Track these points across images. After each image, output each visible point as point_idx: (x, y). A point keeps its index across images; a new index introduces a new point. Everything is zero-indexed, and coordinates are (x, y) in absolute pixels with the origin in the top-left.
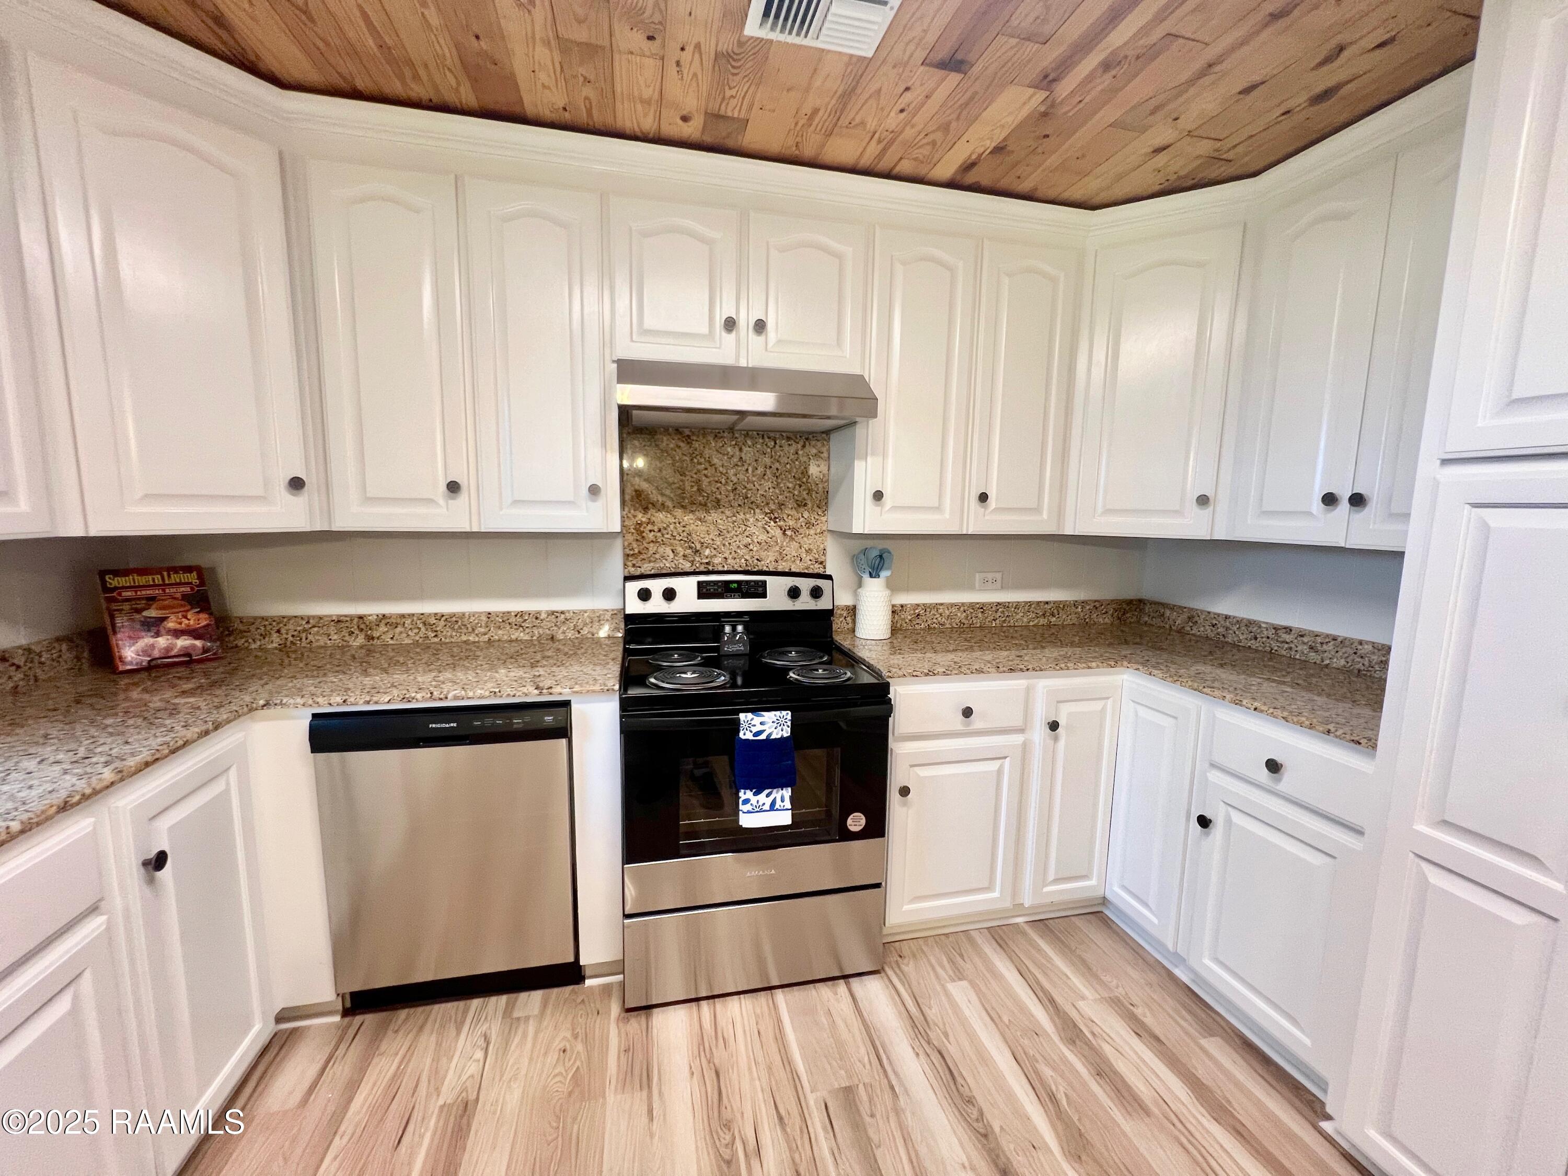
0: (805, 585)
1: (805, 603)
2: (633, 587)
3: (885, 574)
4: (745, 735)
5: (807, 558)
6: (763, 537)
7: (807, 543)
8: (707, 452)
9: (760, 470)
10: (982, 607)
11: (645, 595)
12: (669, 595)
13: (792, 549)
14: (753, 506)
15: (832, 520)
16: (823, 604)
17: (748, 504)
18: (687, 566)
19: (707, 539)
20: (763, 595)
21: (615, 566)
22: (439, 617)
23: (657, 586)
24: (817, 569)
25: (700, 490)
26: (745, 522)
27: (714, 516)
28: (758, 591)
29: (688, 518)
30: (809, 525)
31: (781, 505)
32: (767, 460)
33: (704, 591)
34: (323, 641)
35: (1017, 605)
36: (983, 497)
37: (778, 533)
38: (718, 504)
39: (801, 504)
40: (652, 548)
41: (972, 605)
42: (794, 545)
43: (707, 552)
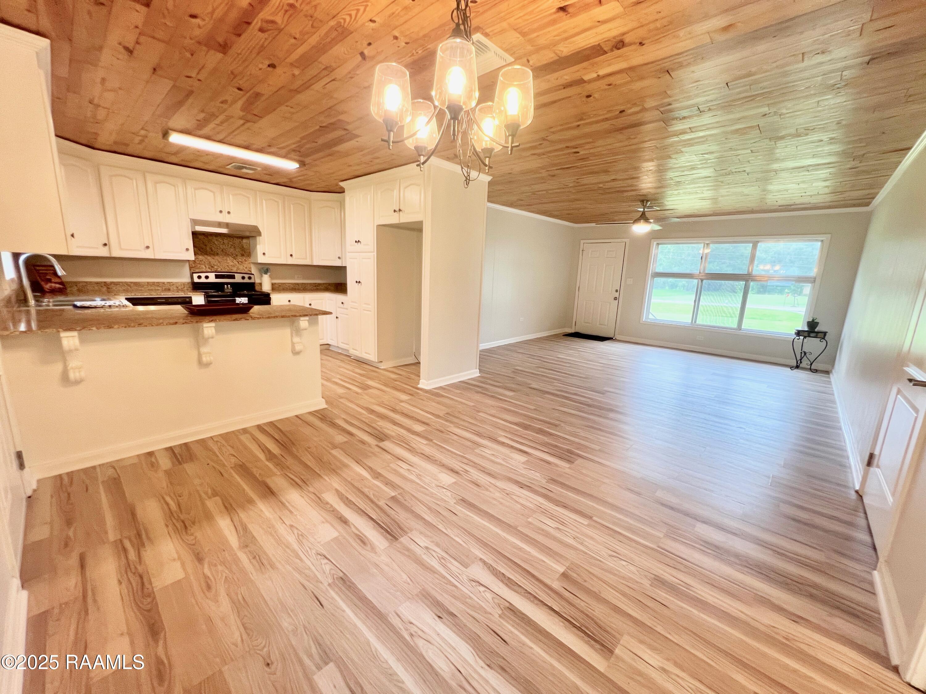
0: (246, 276)
1: (246, 280)
2: (195, 276)
3: (269, 274)
5: (246, 269)
6: (232, 264)
7: (245, 266)
8: (213, 240)
9: (230, 246)
10: (298, 284)
11: (199, 277)
12: (207, 277)
13: (241, 267)
15: (252, 260)
16: (252, 281)
17: (227, 254)
18: (210, 271)
19: (215, 264)
21: (186, 270)
22: (131, 283)
23: (203, 275)
24: (249, 272)
25: (212, 250)
26: (226, 260)
27: (217, 257)
28: (233, 277)
29: (209, 258)
30: (245, 261)
31: (237, 255)
32: (231, 243)
33: (217, 277)
34: (92, 288)
35: (308, 284)
36: (291, 255)
37: (237, 263)
38: (218, 254)
39: (243, 255)
40: (199, 265)
41: (295, 284)
42: (242, 266)
43: (216, 267)
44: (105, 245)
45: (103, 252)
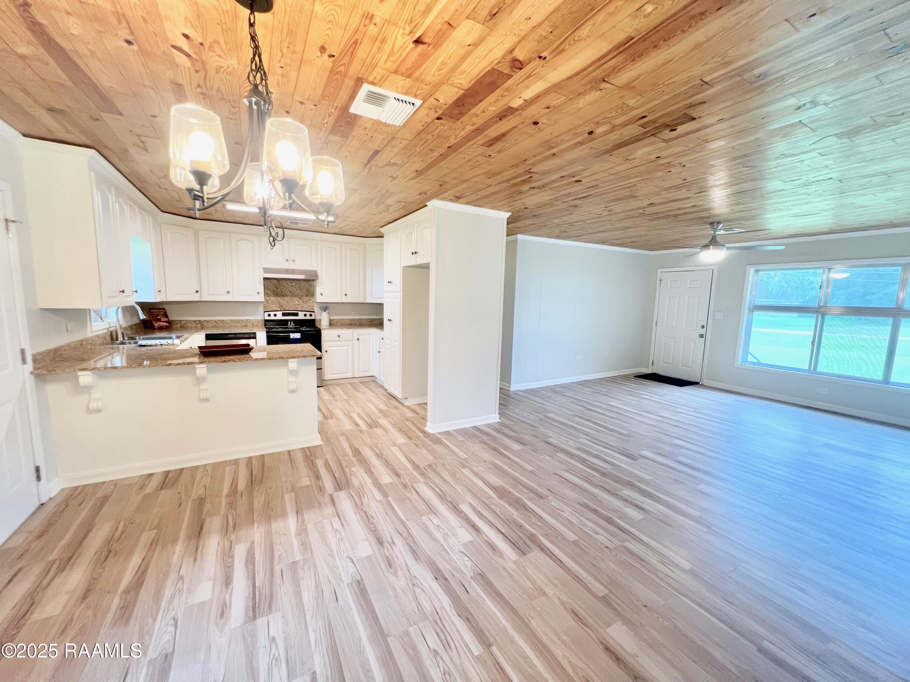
0: (308, 314)
1: (308, 317)
2: (267, 314)
3: (327, 311)
4: (291, 337)
5: (309, 308)
6: (298, 303)
7: (309, 304)
8: (284, 284)
9: (297, 288)
10: (354, 320)
11: (269, 315)
12: (275, 315)
13: (305, 306)
14: (295, 296)
15: (313, 300)
16: (313, 318)
17: (294, 295)
18: (279, 309)
19: (284, 303)
20: (298, 316)
21: (261, 309)
22: (219, 320)
23: (272, 314)
24: (312, 310)
25: (282, 292)
26: (293, 300)
27: (285, 298)
28: (297, 315)
29: (279, 299)
30: (309, 300)
31: (302, 296)
32: (298, 286)
33: (284, 315)
34: (190, 325)
35: (363, 319)
36: (346, 295)
37: (301, 302)
38: (286, 295)
39: (307, 296)
40: (271, 305)
41: (352, 319)
43: (284, 306)
44: (197, 292)
45: (195, 298)
